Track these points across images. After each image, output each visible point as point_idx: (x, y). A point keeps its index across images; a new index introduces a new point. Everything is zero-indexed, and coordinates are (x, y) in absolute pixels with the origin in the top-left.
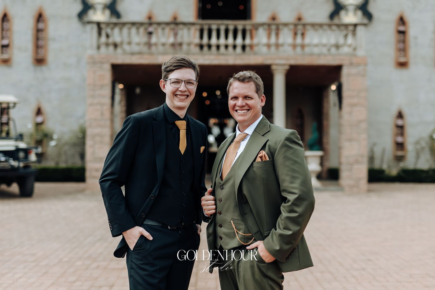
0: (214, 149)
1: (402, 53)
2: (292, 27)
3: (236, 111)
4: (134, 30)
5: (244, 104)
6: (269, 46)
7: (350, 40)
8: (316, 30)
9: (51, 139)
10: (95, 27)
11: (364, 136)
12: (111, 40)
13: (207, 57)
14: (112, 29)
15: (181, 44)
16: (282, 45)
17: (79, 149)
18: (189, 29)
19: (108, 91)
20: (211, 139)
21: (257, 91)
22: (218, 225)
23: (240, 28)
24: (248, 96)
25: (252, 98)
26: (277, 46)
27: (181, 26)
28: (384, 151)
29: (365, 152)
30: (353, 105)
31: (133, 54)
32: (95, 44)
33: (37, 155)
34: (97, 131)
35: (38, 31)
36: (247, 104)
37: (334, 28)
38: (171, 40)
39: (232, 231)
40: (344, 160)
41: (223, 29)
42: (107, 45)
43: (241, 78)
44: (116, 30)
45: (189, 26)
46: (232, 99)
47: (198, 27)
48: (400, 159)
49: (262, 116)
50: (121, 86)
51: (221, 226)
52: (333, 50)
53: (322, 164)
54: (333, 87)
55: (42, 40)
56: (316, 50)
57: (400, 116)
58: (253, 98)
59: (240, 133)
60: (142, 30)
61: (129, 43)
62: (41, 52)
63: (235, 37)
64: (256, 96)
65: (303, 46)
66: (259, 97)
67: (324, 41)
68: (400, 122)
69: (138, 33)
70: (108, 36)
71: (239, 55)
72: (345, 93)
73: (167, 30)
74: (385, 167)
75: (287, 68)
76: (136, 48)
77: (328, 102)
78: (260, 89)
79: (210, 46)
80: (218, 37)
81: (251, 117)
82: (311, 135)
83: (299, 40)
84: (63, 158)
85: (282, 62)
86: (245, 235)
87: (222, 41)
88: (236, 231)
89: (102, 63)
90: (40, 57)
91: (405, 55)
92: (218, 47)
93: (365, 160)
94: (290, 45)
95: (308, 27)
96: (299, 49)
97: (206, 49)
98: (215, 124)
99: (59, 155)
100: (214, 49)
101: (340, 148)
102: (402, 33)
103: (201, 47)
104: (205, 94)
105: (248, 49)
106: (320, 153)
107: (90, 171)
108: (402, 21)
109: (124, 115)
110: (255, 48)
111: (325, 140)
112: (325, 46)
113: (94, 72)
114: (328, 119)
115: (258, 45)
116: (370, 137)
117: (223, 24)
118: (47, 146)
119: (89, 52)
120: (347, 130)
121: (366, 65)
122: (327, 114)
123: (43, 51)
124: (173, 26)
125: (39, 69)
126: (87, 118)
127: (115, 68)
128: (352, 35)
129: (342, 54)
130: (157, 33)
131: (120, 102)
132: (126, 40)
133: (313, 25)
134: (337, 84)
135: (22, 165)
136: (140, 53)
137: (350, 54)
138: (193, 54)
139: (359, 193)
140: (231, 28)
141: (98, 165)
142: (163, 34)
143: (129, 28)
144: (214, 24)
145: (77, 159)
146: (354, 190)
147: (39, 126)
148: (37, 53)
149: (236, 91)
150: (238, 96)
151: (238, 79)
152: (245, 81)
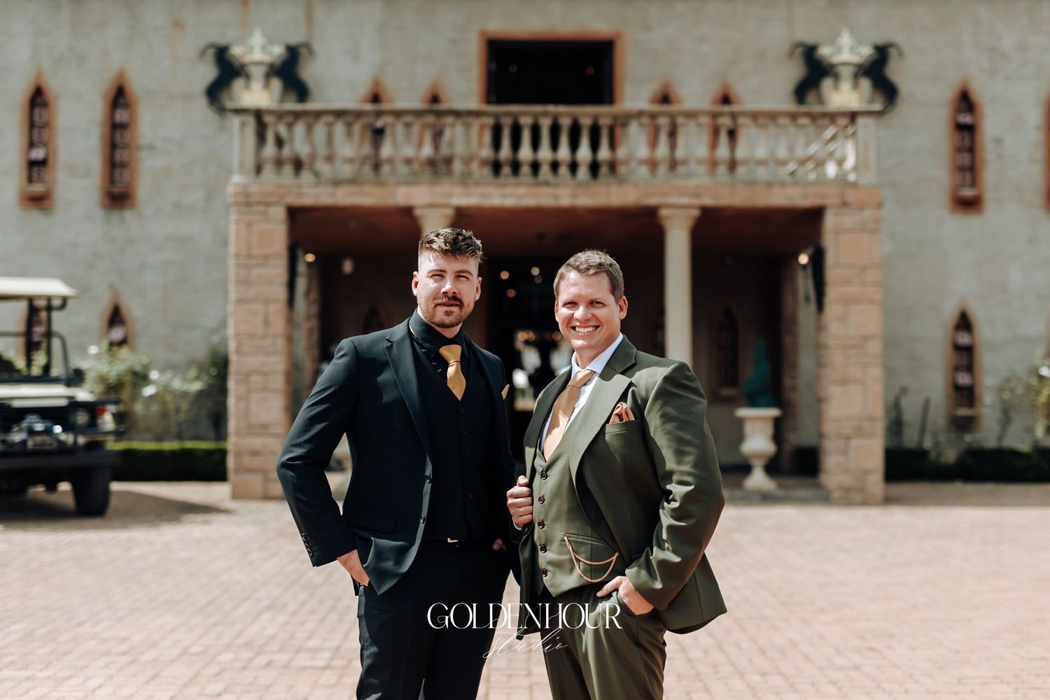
0: (526, 403)
1: (968, 177)
2: (705, 120)
3: (574, 328)
4: (339, 128)
5: (589, 316)
6: (653, 164)
7: (841, 148)
8: (763, 127)
9: (145, 380)
10: (251, 121)
11: (876, 372)
12: (286, 152)
13: (509, 190)
14: (290, 126)
15: (448, 161)
16: (685, 162)
17: (209, 405)
18: (468, 126)
19: (279, 271)
20: (520, 379)
21: (613, 290)
22: (539, 547)
23: (586, 122)
24: (597, 299)
25: (604, 305)
26: (673, 164)
27: (450, 119)
28: (927, 404)
29: (878, 408)
30: (849, 301)
31: (337, 183)
32: (250, 162)
33: (117, 417)
34: (255, 361)
35: (116, 127)
36: (594, 315)
37: (804, 121)
38: (427, 151)
39: (566, 557)
40: (829, 428)
41: (545, 124)
42: (279, 163)
43: (583, 267)
44: (300, 129)
45: (468, 119)
46: (565, 305)
47: (490, 121)
48: (963, 425)
49: (621, 337)
50: (310, 258)
51: (544, 549)
53: (778, 437)
54: (804, 259)
55: (122, 148)
56: (762, 173)
57: (964, 323)
58: (606, 304)
59: (580, 369)
60: (357, 128)
61: (330, 158)
62: (122, 176)
63: (574, 146)
64: (610, 299)
65: (733, 165)
66: (617, 301)
67: (782, 153)
68: (964, 339)
69: (349, 134)
70: (280, 143)
71: (580, 184)
72: (832, 273)
73: (418, 125)
74: (928, 444)
75: (696, 213)
76: (347, 171)
77: (795, 292)
78: (617, 286)
79: (516, 166)
80: (535, 145)
81: (602, 341)
82: (752, 370)
83: (723, 151)
85: (685, 200)
86: (592, 563)
87: (545, 153)
88: (576, 558)
89: (268, 204)
90: (116, 190)
91: (974, 184)
92: (535, 167)
93: (880, 428)
94: (700, 162)
95: (742, 120)
96: (722, 172)
97: (506, 170)
98: (528, 343)
99: (164, 415)
100: (525, 170)
101: (820, 400)
102: (967, 129)
103: (496, 167)
104: (505, 275)
105: (604, 170)
106: (774, 412)
107: (239, 455)
108: (965, 101)
109: (314, 323)
110: (622, 170)
111: (787, 382)
112: (784, 163)
113: (249, 225)
114: (794, 333)
115: (627, 161)
116: (889, 372)
117: (545, 114)
118: (136, 395)
119: (237, 179)
120: (836, 358)
121: (879, 206)
122: (794, 321)
123: (126, 173)
124: (430, 119)
125: (115, 216)
126: (231, 331)
127: (295, 214)
128: (847, 137)
129: (822, 181)
130: (393, 133)
131: (307, 294)
132: (322, 151)
133: (755, 116)
134: (810, 251)
135: (81, 440)
136: (353, 181)
137: (841, 180)
138: (478, 184)
139: (864, 503)
140: (566, 122)
141: (256, 442)
142: (408, 136)
143: (330, 125)
144: (526, 113)
145: (206, 427)
146: (853, 497)
147: (115, 348)
148: (112, 180)
149: (573, 290)
150: (576, 300)
151: (577, 268)
152: (591, 272)
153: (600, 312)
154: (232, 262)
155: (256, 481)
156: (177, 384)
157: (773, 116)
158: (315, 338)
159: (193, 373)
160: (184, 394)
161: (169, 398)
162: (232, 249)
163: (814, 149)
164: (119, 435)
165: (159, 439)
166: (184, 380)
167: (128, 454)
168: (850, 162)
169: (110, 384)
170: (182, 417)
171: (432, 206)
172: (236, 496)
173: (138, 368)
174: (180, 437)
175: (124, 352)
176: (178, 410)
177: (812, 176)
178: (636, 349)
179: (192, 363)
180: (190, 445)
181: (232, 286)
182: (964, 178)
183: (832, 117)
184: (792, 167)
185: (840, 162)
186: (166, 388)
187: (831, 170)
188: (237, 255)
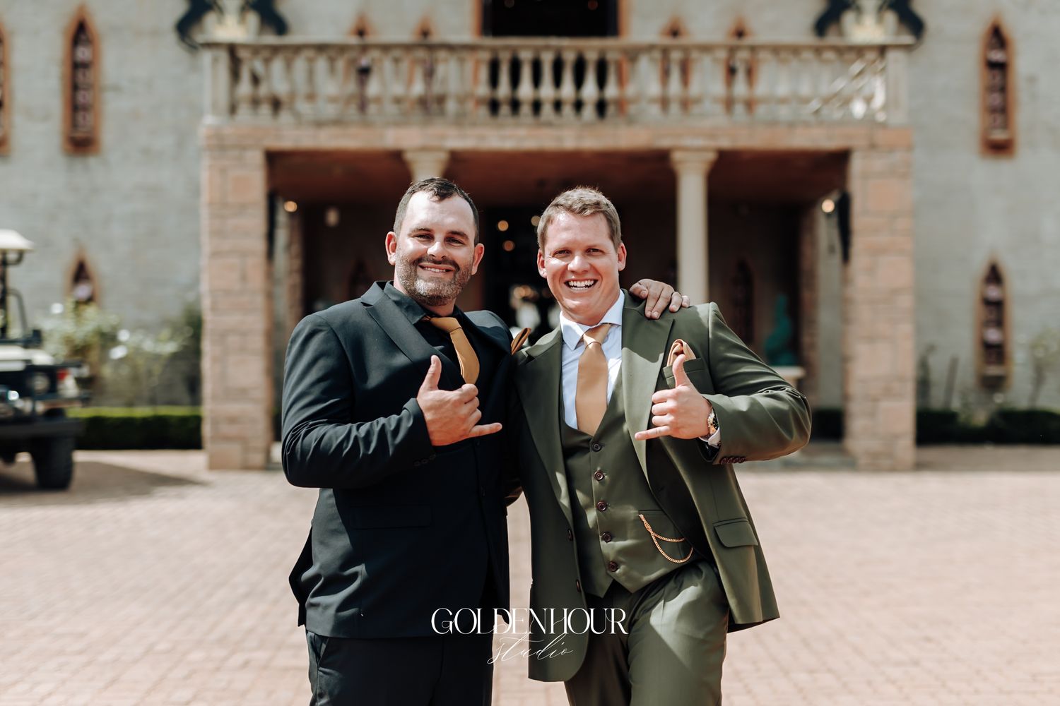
1: (1000, 119)
2: (720, 54)
3: (568, 283)
4: (321, 64)
6: (664, 102)
8: (783, 61)
9: (114, 341)
10: (224, 56)
11: (906, 328)
12: (263, 90)
13: (508, 132)
14: (267, 61)
15: (441, 100)
16: (698, 101)
17: (184, 367)
18: (462, 61)
19: (256, 220)
21: (612, 237)
23: (591, 57)
24: (595, 246)
25: (603, 253)
26: (685, 104)
27: (441, 54)
28: (954, 364)
29: (908, 368)
30: (878, 251)
31: (320, 124)
32: (223, 100)
33: (81, 382)
34: (232, 320)
35: (77, 66)
36: (591, 266)
37: (829, 55)
38: (418, 88)
40: (855, 388)
41: (547, 59)
42: (255, 102)
43: (576, 207)
44: (278, 65)
45: (463, 54)
46: (554, 254)
47: (486, 56)
48: (993, 384)
50: (291, 207)
54: (828, 206)
55: (85, 89)
56: (784, 112)
57: (994, 276)
60: (341, 64)
61: (311, 97)
62: (85, 120)
63: (579, 82)
64: (608, 245)
65: (750, 104)
66: (616, 249)
67: (805, 89)
68: (993, 293)
69: (332, 70)
70: (256, 80)
71: (588, 125)
72: (860, 219)
73: (407, 61)
74: (956, 405)
75: (711, 156)
76: (330, 111)
77: (814, 244)
79: (515, 105)
80: (537, 81)
82: (769, 327)
83: (740, 89)
84: (145, 389)
85: (700, 142)
87: (547, 91)
89: (244, 148)
90: (79, 134)
91: (1006, 124)
92: (537, 106)
93: (909, 389)
94: (718, 100)
95: (764, 55)
96: (739, 112)
97: (505, 110)
98: (524, 300)
99: (135, 378)
100: (526, 110)
101: (845, 359)
102: (998, 67)
103: (494, 106)
104: (503, 226)
105: (611, 110)
106: (795, 372)
107: (215, 422)
108: (997, 36)
109: (297, 279)
110: (632, 109)
111: (806, 339)
112: (806, 101)
113: (223, 171)
114: (813, 287)
115: (636, 100)
116: (919, 330)
117: (547, 48)
118: (104, 358)
119: (210, 120)
120: (863, 314)
121: (910, 148)
122: (812, 275)
123: (90, 117)
124: (421, 54)
125: (78, 163)
126: (204, 287)
127: (274, 159)
128: (875, 73)
129: (848, 121)
130: (381, 70)
131: (289, 246)
132: (302, 88)
133: (776, 49)
134: (836, 195)
135: (41, 407)
136: (338, 122)
137: (869, 120)
138: (474, 124)
139: (894, 469)
140: (569, 57)
141: (234, 408)
142: (397, 73)
143: (311, 60)
144: (526, 47)
145: (181, 391)
146: (881, 464)
147: (82, 307)
148: (74, 124)
149: (566, 235)
150: (570, 246)
151: (570, 209)
152: (588, 212)
153: (599, 262)
154: (204, 213)
155: (234, 451)
156: (149, 345)
157: (796, 50)
158: (298, 294)
159: (166, 333)
160: (157, 357)
161: (140, 361)
162: (205, 198)
163: (840, 84)
164: (85, 401)
165: (130, 404)
166: (158, 341)
167: (96, 422)
168: (879, 100)
169: (76, 346)
170: (155, 380)
171: (424, 149)
172: (214, 466)
173: (106, 329)
174: (153, 402)
175: (90, 311)
176: (150, 373)
177: (838, 115)
179: (165, 322)
180: (164, 411)
181: (205, 240)
182: (995, 120)
183: (859, 50)
184: (815, 105)
185: (868, 100)
186: (136, 351)
187: (858, 109)
188: (211, 204)
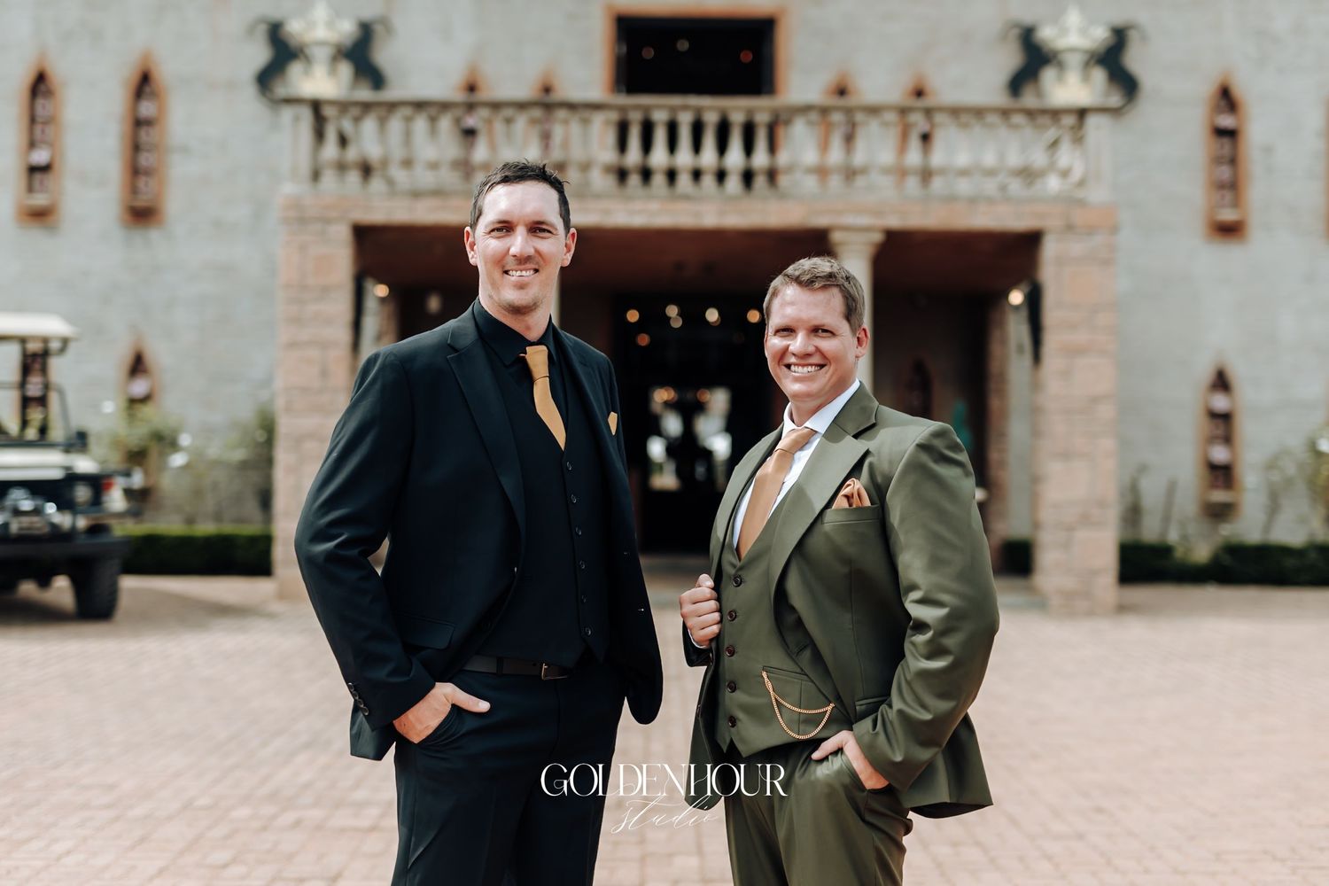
0: (664, 480)
1: (1228, 196)
2: (892, 117)
3: (788, 366)
4: (420, 124)
5: (811, 349)
6: (822, 172)
7: (1067, 156)
8: (965, 126)
9: (173, 445)
10: (306, 114)
11: (1108, 444)
12: (352, 154)
13: (638, 205)
14: (357, 120)
15: (561, 166)
16: (864, 171)
17: (255, 477)
18: (586, 122)
19: (341, 305)
20: (656, 449)
21: (850, 313)
22: (726, 684)
23: (737, 118)
24: (823, 326)
25: (833, 334)
26: (850, 174)
27: (561, 114)
28: (1172, 488)
29: (1112, 492)
30: (1075, 352)
31: (416, 194)
32: (305, 167)
33: (129, 493)
34: (309, 423)
35: (139, 123)
36: (818, 350)
37: (1018, 119)
38: (533, 153)
39: (764, 700)
40: (1046, 515)
41: (685, 120)
42: (341, 167)
43: (805, 278)
44: (369, 125)
45: (586, 114)
46: (776, 332)
47: (614, 116)
48: (1219, 513)
49: (857, 383)
50: (381, 290)
51: (733, 687)
52: (1015, 186)
54: (1016, 297)
55: (148, 151)
56: (964, 187)
57: (1221, 382)
58: (835, 332)
59: (794, 426)
60: (445, 123)
61: (408, 163)
62: (147, 186)
63: (722, 147)
64: (844, 327)
65: (926, 175)
67: (989, 159)
68: (1220, 402)
69: (433, 131)
70: (343, 141)
71: (733, 199)
72: (1053, 314)
73: (521, 122)
74: (1173, 537)
75: (878, 237)
76: (426, 179)
77: (1004, 342)
78: (856, 309)
79: (646, 174)
80: (672, 145)
81: (828, 386)
83: (914, 156)
84: (210, 504)
85: (864, 221)
86: (802, 711)
87: (684, 157)
88: (777, 701)
89: (327, 221)
90: (141, 202)
91: (1236, 203)
92: (672, 175)
93: (1112, 516)
94: (886, 171)
95: (939, 118)
96: (912, 183)
97: (634, 180)
98: (668, 405)
99: (198, 493)
100: (659, 180)
101: (1035, 480)
102: (1228, 135)
103: (622, 174)
104: (633, 316)
105: (760, 182)
107: (287, 543)
108: (1227, 98)
110: (783, 180)
111: (994, 455)
112: (991, 173)
113: (303, 248)
114: (1002, 393)
115: (790, 169)
116: (1124, 445)
117: (685, 108)
118: (163, 466)
119: (288, 188)
120: (1056, 425)
121: (1113, 230)
122: (1002, 378)
123: (153, 183)
124: (537, 113)
125: (138, 236)
126: (279, 384)
127: (364, 235)
128: (1072, 143)
129: (1041, 197)
130: (490, 133)
132: (397, 152)
133: (956, 112)
134: (1025, 286)
135: (82, 523)
136: (438, 193)
137: (1064, 196)
138: (598, 198)
139: (1091, 613)
140: (711, 119)
142: (509, 135)
143: (408, 120)
144: (660, 107)
145: (252, 507)
146: (1076, 605)
147: (138, 406)
148: (134, 190)
149: (789, 311)
150: (793, 324)
151: (797, 280)
152: (817, 285)
153: (827, 344)
154: (279, 296)
156: (214, 452)
157: (979, 112)
159: (233, 437)
160: (223, 465)
161: (204, 470)
162: (281, 279)
163: (1031, 155)
164: (136, 515)
165: (191, 521)
166: (225, 447)
167: (151, 541)
168: (1078, 172)
169: (129, 451)
170: (222, 493)
172: (283, 595)
173: (164, 431)
174: (217, 518)
175: (145, 411)
176: (215, 485)
178: (877, 403)
180: (231, 529)
181: (281, 328)
182: (1222, 198)
183: (1055, 114)
185: (1064, 175)
186: (199, 459)
187: (1053, 184)
188: (288, 287)
